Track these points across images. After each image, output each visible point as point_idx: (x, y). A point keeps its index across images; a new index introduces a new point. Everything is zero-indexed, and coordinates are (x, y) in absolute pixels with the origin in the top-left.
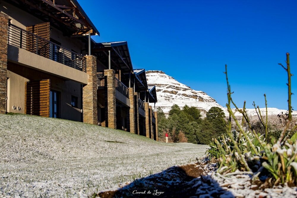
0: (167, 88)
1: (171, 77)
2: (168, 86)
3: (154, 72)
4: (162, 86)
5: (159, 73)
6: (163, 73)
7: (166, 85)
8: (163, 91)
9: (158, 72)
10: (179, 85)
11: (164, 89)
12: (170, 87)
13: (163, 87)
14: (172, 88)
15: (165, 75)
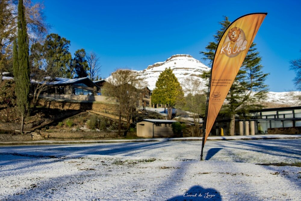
0: (194, 71)
1: (198, 61)
2: (195, 69)
3: (182, 56)
4: (189, 70)
5: (187, 57)
6: (191, 57)
7: (194, 69)
8: (191, 74)
9: (185, 56)
10: (206, 68)
11: (192, 72)
12: (197, 70)
13: (191, 70)
14: (199, 72)
15: (192, 58)
